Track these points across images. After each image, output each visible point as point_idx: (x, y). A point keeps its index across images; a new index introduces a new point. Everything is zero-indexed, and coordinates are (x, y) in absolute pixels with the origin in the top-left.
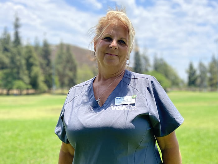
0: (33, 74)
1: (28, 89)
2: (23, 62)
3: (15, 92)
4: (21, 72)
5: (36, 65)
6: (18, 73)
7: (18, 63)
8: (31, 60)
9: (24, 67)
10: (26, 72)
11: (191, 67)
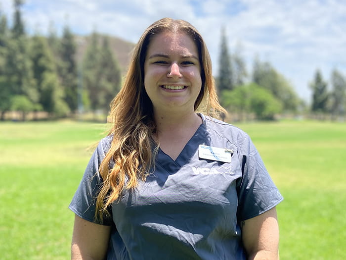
0: (44, 86)
1: (35, 111)
2: (29, 64)
3: (14, 115)
4: (24, 81)
5: (51, 71)
6: (19, 83)
7: (20, 67)
8: (42, 61)
9: (30, 74)
10: (33, 82)
11: (318, 78)
